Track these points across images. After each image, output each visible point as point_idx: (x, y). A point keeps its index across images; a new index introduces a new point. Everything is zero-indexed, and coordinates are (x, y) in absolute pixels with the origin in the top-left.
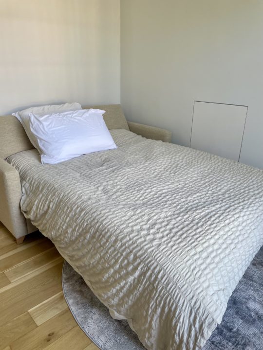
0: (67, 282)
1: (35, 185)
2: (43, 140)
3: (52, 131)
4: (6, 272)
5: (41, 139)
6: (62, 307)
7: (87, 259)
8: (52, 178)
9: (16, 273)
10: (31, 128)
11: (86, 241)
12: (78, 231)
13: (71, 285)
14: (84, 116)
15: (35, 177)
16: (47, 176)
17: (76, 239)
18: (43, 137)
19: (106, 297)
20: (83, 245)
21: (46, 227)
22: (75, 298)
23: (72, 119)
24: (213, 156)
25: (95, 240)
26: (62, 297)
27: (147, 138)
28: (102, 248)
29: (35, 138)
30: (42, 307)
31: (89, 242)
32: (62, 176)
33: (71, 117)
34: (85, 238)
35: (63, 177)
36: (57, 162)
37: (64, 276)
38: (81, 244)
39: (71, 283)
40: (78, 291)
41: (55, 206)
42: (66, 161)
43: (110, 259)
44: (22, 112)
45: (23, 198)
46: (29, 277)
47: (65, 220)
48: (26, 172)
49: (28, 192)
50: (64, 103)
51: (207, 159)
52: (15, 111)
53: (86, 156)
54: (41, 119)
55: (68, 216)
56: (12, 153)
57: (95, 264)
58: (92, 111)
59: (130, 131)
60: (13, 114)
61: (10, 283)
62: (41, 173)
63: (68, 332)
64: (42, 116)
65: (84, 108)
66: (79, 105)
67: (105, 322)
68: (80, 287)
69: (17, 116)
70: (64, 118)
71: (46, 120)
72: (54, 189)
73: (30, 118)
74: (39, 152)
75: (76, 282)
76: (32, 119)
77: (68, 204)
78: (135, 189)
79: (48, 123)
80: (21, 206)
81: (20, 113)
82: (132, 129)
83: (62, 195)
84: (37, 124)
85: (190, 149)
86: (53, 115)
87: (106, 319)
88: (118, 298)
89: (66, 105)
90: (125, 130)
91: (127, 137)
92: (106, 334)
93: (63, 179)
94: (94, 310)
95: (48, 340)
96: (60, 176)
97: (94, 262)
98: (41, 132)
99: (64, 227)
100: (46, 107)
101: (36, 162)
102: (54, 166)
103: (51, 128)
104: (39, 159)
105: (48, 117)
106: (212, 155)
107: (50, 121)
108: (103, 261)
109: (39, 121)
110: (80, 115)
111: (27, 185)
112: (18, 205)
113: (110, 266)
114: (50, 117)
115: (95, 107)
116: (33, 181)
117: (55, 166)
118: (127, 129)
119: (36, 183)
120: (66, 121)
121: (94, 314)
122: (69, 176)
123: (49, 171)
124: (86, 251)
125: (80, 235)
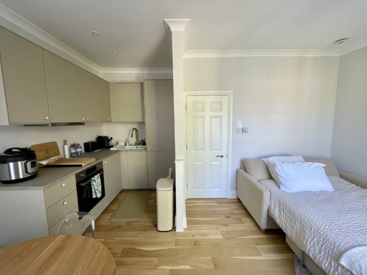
2: (282, 177)
4: (257, 247)
14: (310, 167)
23: (302, 168)
44: (268, 158)
52: (264, 158)
56: (260, 179)
58: (316, 164)
60: (261, 159)
61: (261, 256)
64: (284, 163)
66: (302, 158)
70: (297, 166)
71: (286, 166)
73: (276, 164)
74: (277, 183)
84: (280, 168)
86: (290, 164)
89: (294, 157)
98: (282, 172)
101: (277, 189)
103: (289, 171)
109: (281, 166)
110: (307, 166)
115: (317, 161)
118: (339, 177)
120: (298, 169)
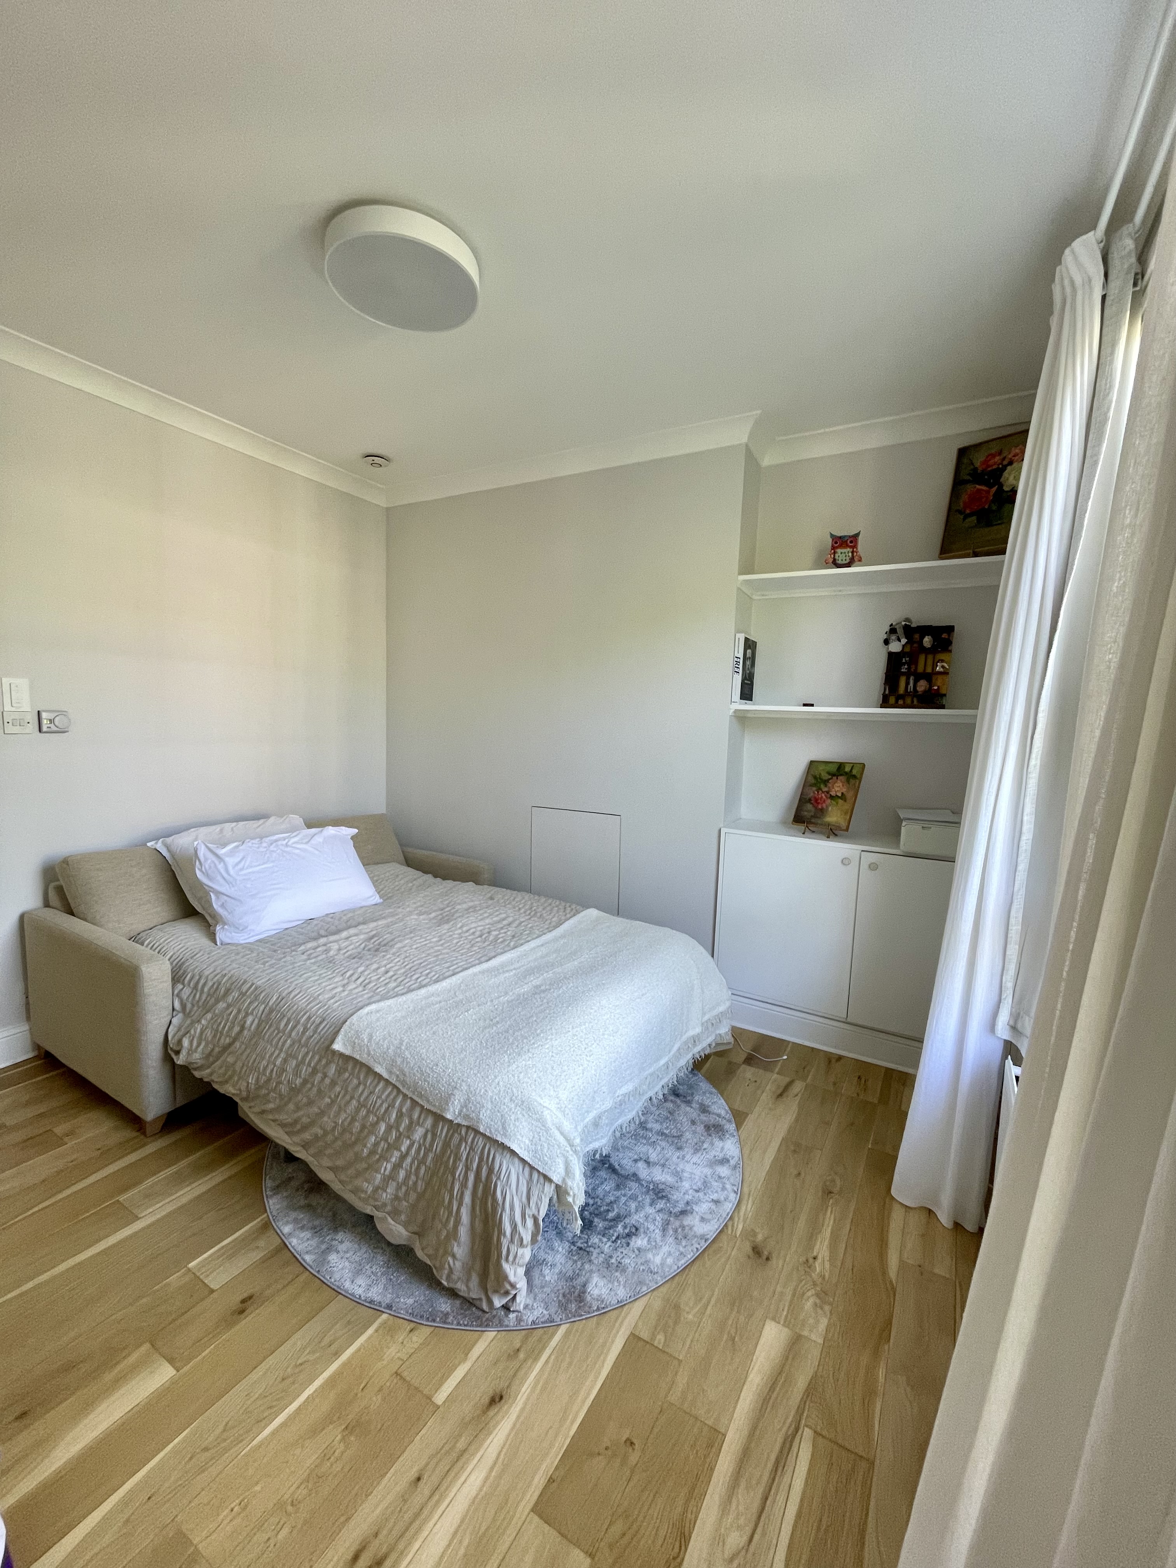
0: (274, 1194)
1: (206, 990)
2: (223, 894)
3: (245, 875)
4: (122, 1198)
5: (218, 893)
6: (266, 1244)
7: (329, 1118)
8: (246, 969)
9: (150, 1196)
10: (197, 872)
11: (327, 1081)
12: (309, 1064)
13: (287, 1197)
14: (313, 842)
15: (207, 973)
16: (234, 965)
17: (305, 1082)
18: (223, 888)
19: (370, 1189)
20: (319, 1091)
21: (234, 1071)
22: (296, 1221)
23: (288, 849)
24: (570, 906)
25: (347, 1075)
26: (267, 1226)
27: (444, 878)
28: (361, 1088)
29: (204, 892)
30: (222, 1251)
31: (333, 1083)
32: (270, 963)
33: (287, 845)
34: (325, 1076)
35: (272, 966)
36: (252, 940)
37: (269, 1183)
38: (315, 1089)
39: (285, 1194)
40: (301, 1208)
41: (256, 1021)
42: (271, 936)
43: (377, 1105)
44: (171, 838)
45: (175, 1021)
46: (184, 1200)
47: (283, 1045)
48: (183, 963)
49: (189, 1006)
50: (265, 816)
51: (558, 912)
52: (154, 839)
53: (315, 922)
54: (222, 852)
55: (290, 1036)
56: (141, 927)
57: (346, 1124)
58: (330, 830)
59: (408, 865)
60: (149, 844)
61: (137, 1218)
62: (221, 961)
63: (284, 1287)
64: (224, 845)
65: (309, 826)
66: (298, 820)
67: (366, 1252)
68: (306, 1197)
69: (159, 846)
70: (272, 848)
71: (232, 853)
72: (256, 989)
73: (196, 851)
74: (207, 922)
75: (297, 1190)
76: (202, 852)
77: (289, 1015)
78: (421, 973)
79: (237, 860)
80: (170, 1038)
81: (169, 840)
82: (410, 862)
83: (275, 998)
84: (213, 862)
85: (527, 896)
86: (249, 844)
87: (367, 1245)
88: (394, 1184)
89: (272, 819)
90: (398, 865)
91: (402, 879)
92: (369, 1272)
93: (272, 970)
94: (340, 1236)
95: (242, 1312)
96: (264, 964)
97: (346, 1118)
98: (219, 878)
99: (278, 1062)
100: (228, 826)
101: (205, 942)
102: (246, 947)
103: (242, 869)
104: (212, 937)
105: (237, 847)
106: (568, 904)
107: (241, 855)
108: (363, 1112)
109: (216, 855)
110: (305, 841)
111: (186, 992)
112: (161, 1039)
113: (378, 1118)
114: (241, 848)
115: (337, 822)
116: (202, 981)
117: (249, 947)
118: (402, 864)
119: (210, 984)
120: (274, 855)
121: (342, 1242)
122: (285, 962)
123: (238, 957)
124: (327, 1100)
125: (314, 1071)
